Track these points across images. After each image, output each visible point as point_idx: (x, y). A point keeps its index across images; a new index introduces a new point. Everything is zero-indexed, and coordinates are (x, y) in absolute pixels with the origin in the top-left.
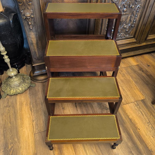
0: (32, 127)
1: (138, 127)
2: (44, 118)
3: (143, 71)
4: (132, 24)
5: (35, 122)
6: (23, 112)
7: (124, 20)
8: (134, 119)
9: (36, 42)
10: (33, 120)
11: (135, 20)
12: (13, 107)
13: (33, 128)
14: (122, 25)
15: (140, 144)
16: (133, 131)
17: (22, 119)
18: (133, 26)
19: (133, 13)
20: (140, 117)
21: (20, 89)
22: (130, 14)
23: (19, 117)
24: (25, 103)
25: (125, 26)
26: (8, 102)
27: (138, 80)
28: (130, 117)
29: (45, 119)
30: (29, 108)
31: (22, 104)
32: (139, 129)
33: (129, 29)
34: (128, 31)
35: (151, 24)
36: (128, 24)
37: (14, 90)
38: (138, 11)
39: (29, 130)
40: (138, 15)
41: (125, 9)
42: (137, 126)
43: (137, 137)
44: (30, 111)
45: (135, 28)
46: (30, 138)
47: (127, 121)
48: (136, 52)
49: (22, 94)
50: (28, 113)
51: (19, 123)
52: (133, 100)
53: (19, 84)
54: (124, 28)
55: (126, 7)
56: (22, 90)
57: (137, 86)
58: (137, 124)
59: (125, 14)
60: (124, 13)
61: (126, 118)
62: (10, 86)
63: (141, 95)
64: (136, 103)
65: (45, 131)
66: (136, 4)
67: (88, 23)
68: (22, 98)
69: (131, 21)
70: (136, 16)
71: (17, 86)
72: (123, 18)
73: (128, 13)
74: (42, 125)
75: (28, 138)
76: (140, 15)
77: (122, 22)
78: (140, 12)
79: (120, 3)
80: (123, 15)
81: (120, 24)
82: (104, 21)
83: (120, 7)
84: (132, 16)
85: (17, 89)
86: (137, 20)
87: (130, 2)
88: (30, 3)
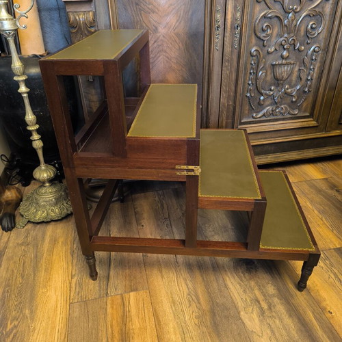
0: (69, 289)
1: (328, 308)
3: (338, 191)
4: (304, 86)
5: (76, 278)
6: (54, 258)
7: (285, 76)
8: (317, 288)
10: (73, 273)
11: (309, 78)
12: (36, 246)
13: (70, 290)
14: (280, 86)
16: (315, 316)
17: (48, 270)
18: (306, 90)
19: (304, 63)
20: (332, 285)
21: (57, 210)
22: (298, 63)
23: (43, 267)
24: (61, 240)
25: (289, 90)
26: (27, 237)
27: (327, 208)
30: (69, 251)
31: (55, 241)
32: (331, 313)
33: (298, 97)
34: (295, 101)
36: (296, 85)
37: (44, 212)
38: (314, 58)
39: (60, 294)
40: (314, 66)
41: (285, 53)
42: (324, 304)
43: (325, 332)
44: (69, 254)
45: (311, 95)
46: (59, 312)
48: (319, 150)
49: (59, 222)
50: (64, 260)
51: (42, 278)
53: (55, 199)
54: (286, 93)
55: (287, 49)
56: (61, 214)
57: (324, 219)
58: (325, 300)
59: (287, 64)
60: (284, 62)
62: (38, 203)
65: (95, 299)
66: (308, 43)
67: (206, 77)
68: (58, 231)
69: (301, 79)
70: (311, 69)
71: (50, 204)
72: (283, 71)
73: (292, 62)
74: (92, 287)
75: (55, 310)
76: (320, 67)
77: (281, 80)
78: (319, 59)
79: (274, 40)
80: (282, 64)
81: (277, 85)
82: (241, 74)
83: (273, 49)
84: (302, 68)
85: (50, 210)
86: (314, 78)
87: (294, 38)
88: (92, 30)
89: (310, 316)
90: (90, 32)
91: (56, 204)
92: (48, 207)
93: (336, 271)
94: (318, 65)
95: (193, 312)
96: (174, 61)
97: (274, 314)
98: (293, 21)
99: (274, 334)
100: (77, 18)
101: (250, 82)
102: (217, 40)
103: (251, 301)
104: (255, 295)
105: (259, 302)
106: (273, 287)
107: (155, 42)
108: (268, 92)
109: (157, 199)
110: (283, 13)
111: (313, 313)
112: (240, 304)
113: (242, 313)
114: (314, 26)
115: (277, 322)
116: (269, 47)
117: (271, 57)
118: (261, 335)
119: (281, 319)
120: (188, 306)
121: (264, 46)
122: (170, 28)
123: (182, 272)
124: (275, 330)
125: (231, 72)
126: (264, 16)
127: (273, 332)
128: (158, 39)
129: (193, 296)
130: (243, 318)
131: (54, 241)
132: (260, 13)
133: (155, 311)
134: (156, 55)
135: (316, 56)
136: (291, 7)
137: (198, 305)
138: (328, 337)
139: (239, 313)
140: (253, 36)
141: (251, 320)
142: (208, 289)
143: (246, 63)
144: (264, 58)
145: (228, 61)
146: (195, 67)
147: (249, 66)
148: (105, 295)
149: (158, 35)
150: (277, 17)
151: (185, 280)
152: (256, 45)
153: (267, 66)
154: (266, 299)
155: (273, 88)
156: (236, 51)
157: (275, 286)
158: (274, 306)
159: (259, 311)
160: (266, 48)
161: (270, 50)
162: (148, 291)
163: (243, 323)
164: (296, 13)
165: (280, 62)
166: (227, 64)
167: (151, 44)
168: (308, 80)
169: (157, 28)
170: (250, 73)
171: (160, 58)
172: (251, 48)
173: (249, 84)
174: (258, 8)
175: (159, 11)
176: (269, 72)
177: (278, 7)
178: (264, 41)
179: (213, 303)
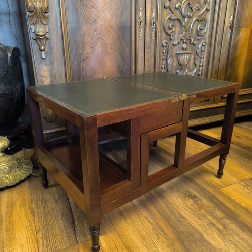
0: (36, 244)
2: (62, 223)
4: (198, 70)
5: (41, 233)
6: (14, 219)
7: (186, 63)
10: (38, 229)
11: (201, 64)
13: (38, 245)
14: (183, 70)
17: (10, 231)
18: (200, 73)
19: (197, 53)
21: (10, 177)
22: (193, 53)
23: (4, 228)
24: (18, 203)
25: (189, 73)
28: (243, 205)
29: (65, 226)
30: (29, 211)
35: (224, 71)
36: (193, 70)
38: (203, 50)
39: (27, 250)
40: (203, 55)
41: (185, 46)
44: (30, 215)
45: (203, 77)
47: (239, 212)
48: (211, 117)
49: (13, 189)
50: (25, 219)
51: (4, 239)
52: (235, 180)
53: (9, 167)
55: (186, 43)
56: (14, 180)
60: (184, 52)
61: (235, 207)
63: (246, 173)
64: (242, 183)
65: (66, 248)
66: (198, 40)
67: (133, 61)
68: (14, 196)
69: (196, 65)
70: (201, 58)
71: (4, 172)
72: (184, 59)
73: (190, 52)
74: (60, 238)
76: (207, 57)
77: (183, 66)
78: (206, 51)
79: (177, 36)
80: (183, 54)
81: (181, 69)
82: (157, 60)
83: (177, 42)
84: (196, 57)
85: (4, 178)
86: (204, 64)
87: (190, 35)
88: (47, 15)
90: (44, 17)
91: (10, 172)
92: (2, 175)
94: (205, 55)
95: (163, 243)
96: (109, 46)
97: (230, 232)
98: (188, 23)
99: (238, 248)
100: (35, 4)
101: (163, 66)
102: (140, 33)
103: (208, 225)
104: (209, 220)
105: (214, 225)
106: (219, 212)
107: (94, 31)
110: (182, 17)
112: (200, 229)
113: (205, 236)
114: (201, 27)
115: (236, 237)
116: (174, 41)
117: (176, 48)
118: (228, 250)
119: (237, 235)
120: (156, 238)
121: (171, 40)
122: (105, 21)
123: (141, 212)
124: (237, 244)
125: (150, 57)
126: (170, 19)
127: (235, 245)
128: (98, 27)
129: (158, 230)
130: (207, 239)
131: (11, 205)
132: (167, 16)
133: (128, 248)
134: (95, 42)
136: (186, 13)
137: (165, 236)
139: (202, 236)
140: (163, 32)
141: (214, 239)
142: (168, 222)
143: (160, 52)
144: (171, 49)
145: (148, 48)
146: (125, 52)
147: (162, 54)
148: (75, 243)
149: (97, 25)
150: (178, 19)
151: (146, 218)
152: (166, 39)
153: (174, 55)
154: (219, 222)
155: (178, 71)
156: (153, 42)
157: (220, 211)
158: (228, 226)
159: (218, 232)
160: (172, 42)
161: (175, 43)
162: (116, 233)
163: (209, 243)
164: (190, 17)
165: (182, 52)
166: (148, 50)
167: (91, 33)
168: (200, 66)
169: (96, 20)
170: (163, 59)
171: (98, 44)
172: (163, 41)
173: (162, 68)
174: (166, 12)
175: (97, 7)
176: (175, 59)
177: (178, 12)
178: (170, 36)
179: (178, 232)
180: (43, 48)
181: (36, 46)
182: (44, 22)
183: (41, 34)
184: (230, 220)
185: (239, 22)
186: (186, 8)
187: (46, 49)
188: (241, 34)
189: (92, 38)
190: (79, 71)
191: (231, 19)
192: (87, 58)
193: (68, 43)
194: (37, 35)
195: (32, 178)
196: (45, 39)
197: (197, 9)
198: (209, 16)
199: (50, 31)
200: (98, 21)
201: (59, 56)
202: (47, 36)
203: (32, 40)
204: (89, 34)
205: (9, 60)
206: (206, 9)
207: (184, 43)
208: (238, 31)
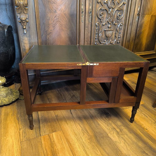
0: (19, 135)
1: (145, 127)
3: (135, 84)
4: (117, 40)
5: (22, 130)
6: (8, 122)
7: (110, 36)
8: (138, 120)
9: (28, 48)
11: (119, 37)
13: (20, 136)
15: (152, 143)
16: (141, 132)
17: (6, 128)
18: (118, 42)
19: (117, 30)
20: (144, 119)
21: (7, 100)
22: (115, 30)
23: (2, 127)
24: (10, 114)
25: (112, 42)
30: (16, 118)
31: (7, 114)
32: (147, 129)
35: (133, 41)
36: (114, 40)
39: (14, 138)
41: (109, 26)
43: (147, 137)
44: (17, 120)
45: (120, 44)
46: (15, 147)
49: (8, 106)
50: (14, 122)
51: (2, 132)
53: (6, 94)
54: (111, 43)
55: (110, 24)
56: (9, 101)
58: (143, 125)
60: (109, 29)
65: (35, 138)
66: (118, 22)
67: (78, 34)
68: (8, 110)
69: (116, 37)
70: (120, 33)
72: (109, 33)
73: (112, 29)
74: (32, 133)
75: (13, 146)
76: (123, 32)
77: (108, 37)
78: (122, 29)
79: (105, 20)
80: (109, 30)
81: (107, 39)
82: (92, 34)
83: (105, 24)
84: (116, 32)
85: (3, 100)
86: (121, 37)
87: (113, 19)
88: (27, 8)
89: (139, 132)
90: (25, 9)
91: (6, 97)
92: (2, 98)
93: (144, 113)
94: (122, 31)
95: (86, 137)
96: (64, 26)
97: (123, 133)
98: (112, 12)
99: (126, 141)
100: (20, 2)
101: (96, 38)
102: (82, 18)
103: (111, 129)
104: (113, 126)
105: (115, 129)
106: (120, 122)
107: (55, 17)
108: (103, 43)
109: (57, 92)
110: (108, 8)
111: (139, 130)
112: (107, 131)
113: (109, 135)
114: (120, 15)
115: (126, 136)
117: (104, 27)
118: (120, 142)
119: (127, 135)
120: (83, 135)
121: (101, 22)
122: (61, 11)
123: (77, 121)
124: (126, 139)
125: (88, 32)
126: (101, 9)
127: (125, 140)
128: (57, 15)
129: (84, 131)
132: (99, 8)
133: (67, 139)
135: (121, 27)
136: (111, 6)
137: (88, 134)
138: (149, 139)
139: (108, 135)
140: (97, 17)
141: (114, 137)
142: (91, 127)
143: (94, 29)
144: (101, 27)
145: (87, 27)
146: (73, 30)
147: (95, 31)
148: (39, 136)
149: (57, 14)
150: (106, 10)
151: (79, 124)
152: (98, 21)
153: (103, 31)
154: (118, 128)
155: (105, 41)
156: (90, 23)
158: (122, 130)
159: (116, 133)
161: (103, 24)
162: (61, 131)
163: (111, 138)
164: (113, 9)
165: (108, 29)
166: (87, 28)
167: (53, 18)
168: (119, 38)
169: (56, 11)
170: (96, 34)
171: (57, 24)
172: (96, 23)
173: (96, 39)
174: (98, 5)
175: (57, 3)
176: (103, 34)
177: (106, 6)
178: (101, 20)
179: (95, 132)
180: (24, 27)
181: (21, 26)
182: (25, 12)
183: (23, 19)
184: (124, 127)
185: (144, 11)
186: (111, 3)
187: (27, 28)
188: (145, 18)
189: (54, 21)
190: (46, 41)
191: (139, 10)
192: (51, 33)
193: (40, 24)
194: (21, 20)
195: (19, 100)
196: (26, 22)
197: (118, 3)
198: (125, 8)
199: (28, 17)
200: (57, 11)
201: (34, 32)
202: (27, 20)
203: (19, 23)
204: (52, 19)
205: (5, 33)
206: (123, 3)
207: (109, 24)
208: (143, 17)
